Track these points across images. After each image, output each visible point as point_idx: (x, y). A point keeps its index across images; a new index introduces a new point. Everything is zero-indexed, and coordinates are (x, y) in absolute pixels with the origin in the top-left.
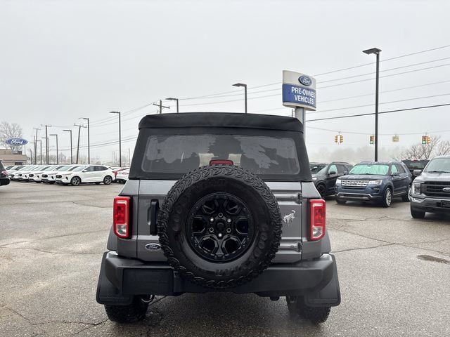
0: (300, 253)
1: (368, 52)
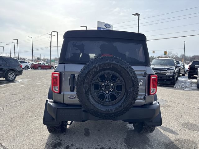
0: (144, 101)
1: (135, 15)
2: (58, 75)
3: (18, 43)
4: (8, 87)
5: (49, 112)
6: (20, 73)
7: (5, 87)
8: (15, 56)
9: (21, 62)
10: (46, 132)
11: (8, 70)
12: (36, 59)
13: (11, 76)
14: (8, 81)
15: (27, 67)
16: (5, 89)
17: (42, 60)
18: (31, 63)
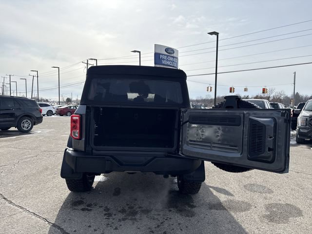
1: (211, 34)
2: (77, 118)
3: (38, 77)
4: (21, 139)
5: (67, 162)
6: (39, 120)
7: (17, 140)
8: (33, 96)
9: (42, 105)
10: (66, 191)
11: (22, 116)
12: (65, 100)
13: (26, 125)
14: (22, 132)
15: (50, 113)
16: (17, 142)
17: (74, 102)
18: (56, 106)
